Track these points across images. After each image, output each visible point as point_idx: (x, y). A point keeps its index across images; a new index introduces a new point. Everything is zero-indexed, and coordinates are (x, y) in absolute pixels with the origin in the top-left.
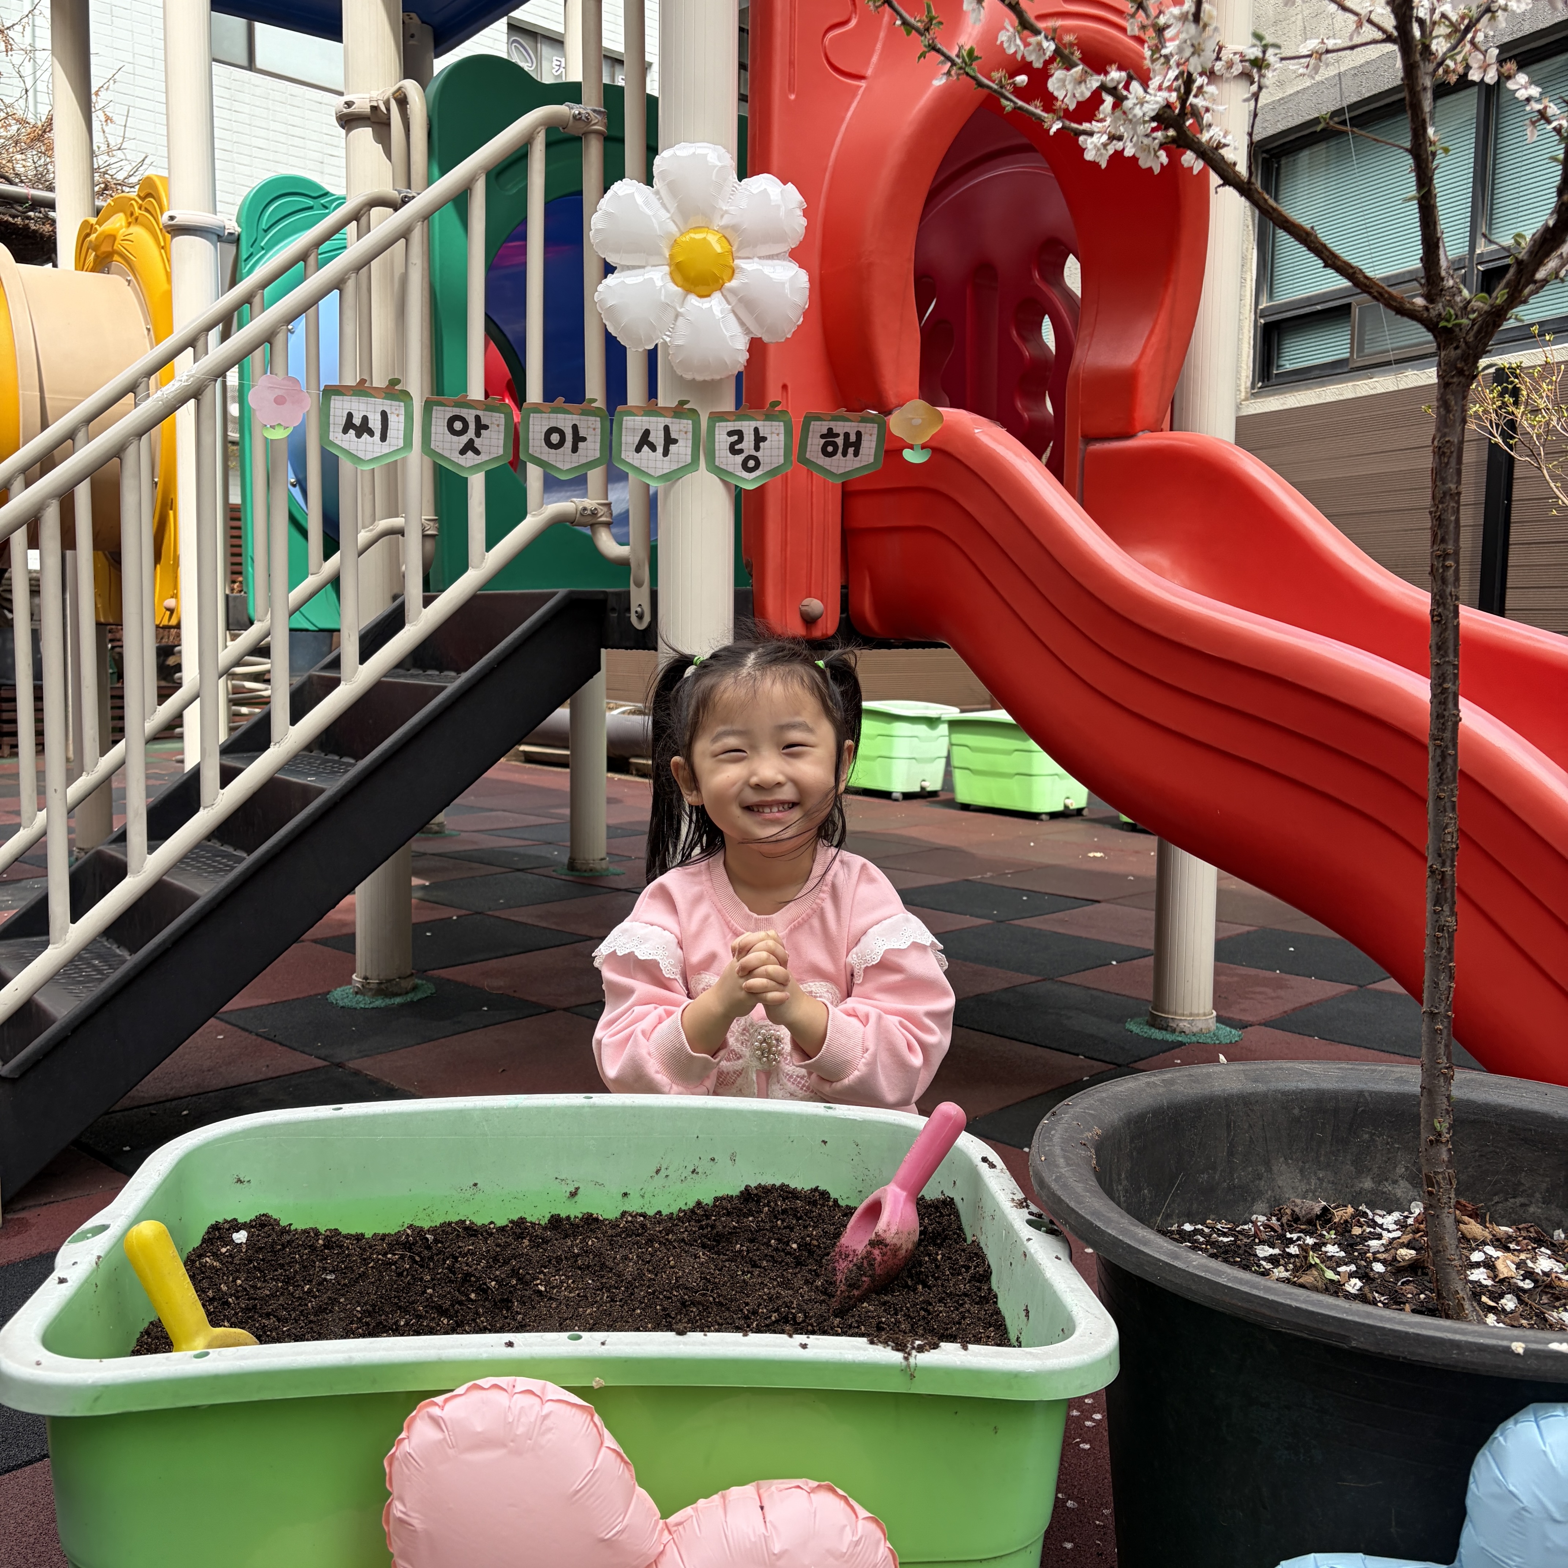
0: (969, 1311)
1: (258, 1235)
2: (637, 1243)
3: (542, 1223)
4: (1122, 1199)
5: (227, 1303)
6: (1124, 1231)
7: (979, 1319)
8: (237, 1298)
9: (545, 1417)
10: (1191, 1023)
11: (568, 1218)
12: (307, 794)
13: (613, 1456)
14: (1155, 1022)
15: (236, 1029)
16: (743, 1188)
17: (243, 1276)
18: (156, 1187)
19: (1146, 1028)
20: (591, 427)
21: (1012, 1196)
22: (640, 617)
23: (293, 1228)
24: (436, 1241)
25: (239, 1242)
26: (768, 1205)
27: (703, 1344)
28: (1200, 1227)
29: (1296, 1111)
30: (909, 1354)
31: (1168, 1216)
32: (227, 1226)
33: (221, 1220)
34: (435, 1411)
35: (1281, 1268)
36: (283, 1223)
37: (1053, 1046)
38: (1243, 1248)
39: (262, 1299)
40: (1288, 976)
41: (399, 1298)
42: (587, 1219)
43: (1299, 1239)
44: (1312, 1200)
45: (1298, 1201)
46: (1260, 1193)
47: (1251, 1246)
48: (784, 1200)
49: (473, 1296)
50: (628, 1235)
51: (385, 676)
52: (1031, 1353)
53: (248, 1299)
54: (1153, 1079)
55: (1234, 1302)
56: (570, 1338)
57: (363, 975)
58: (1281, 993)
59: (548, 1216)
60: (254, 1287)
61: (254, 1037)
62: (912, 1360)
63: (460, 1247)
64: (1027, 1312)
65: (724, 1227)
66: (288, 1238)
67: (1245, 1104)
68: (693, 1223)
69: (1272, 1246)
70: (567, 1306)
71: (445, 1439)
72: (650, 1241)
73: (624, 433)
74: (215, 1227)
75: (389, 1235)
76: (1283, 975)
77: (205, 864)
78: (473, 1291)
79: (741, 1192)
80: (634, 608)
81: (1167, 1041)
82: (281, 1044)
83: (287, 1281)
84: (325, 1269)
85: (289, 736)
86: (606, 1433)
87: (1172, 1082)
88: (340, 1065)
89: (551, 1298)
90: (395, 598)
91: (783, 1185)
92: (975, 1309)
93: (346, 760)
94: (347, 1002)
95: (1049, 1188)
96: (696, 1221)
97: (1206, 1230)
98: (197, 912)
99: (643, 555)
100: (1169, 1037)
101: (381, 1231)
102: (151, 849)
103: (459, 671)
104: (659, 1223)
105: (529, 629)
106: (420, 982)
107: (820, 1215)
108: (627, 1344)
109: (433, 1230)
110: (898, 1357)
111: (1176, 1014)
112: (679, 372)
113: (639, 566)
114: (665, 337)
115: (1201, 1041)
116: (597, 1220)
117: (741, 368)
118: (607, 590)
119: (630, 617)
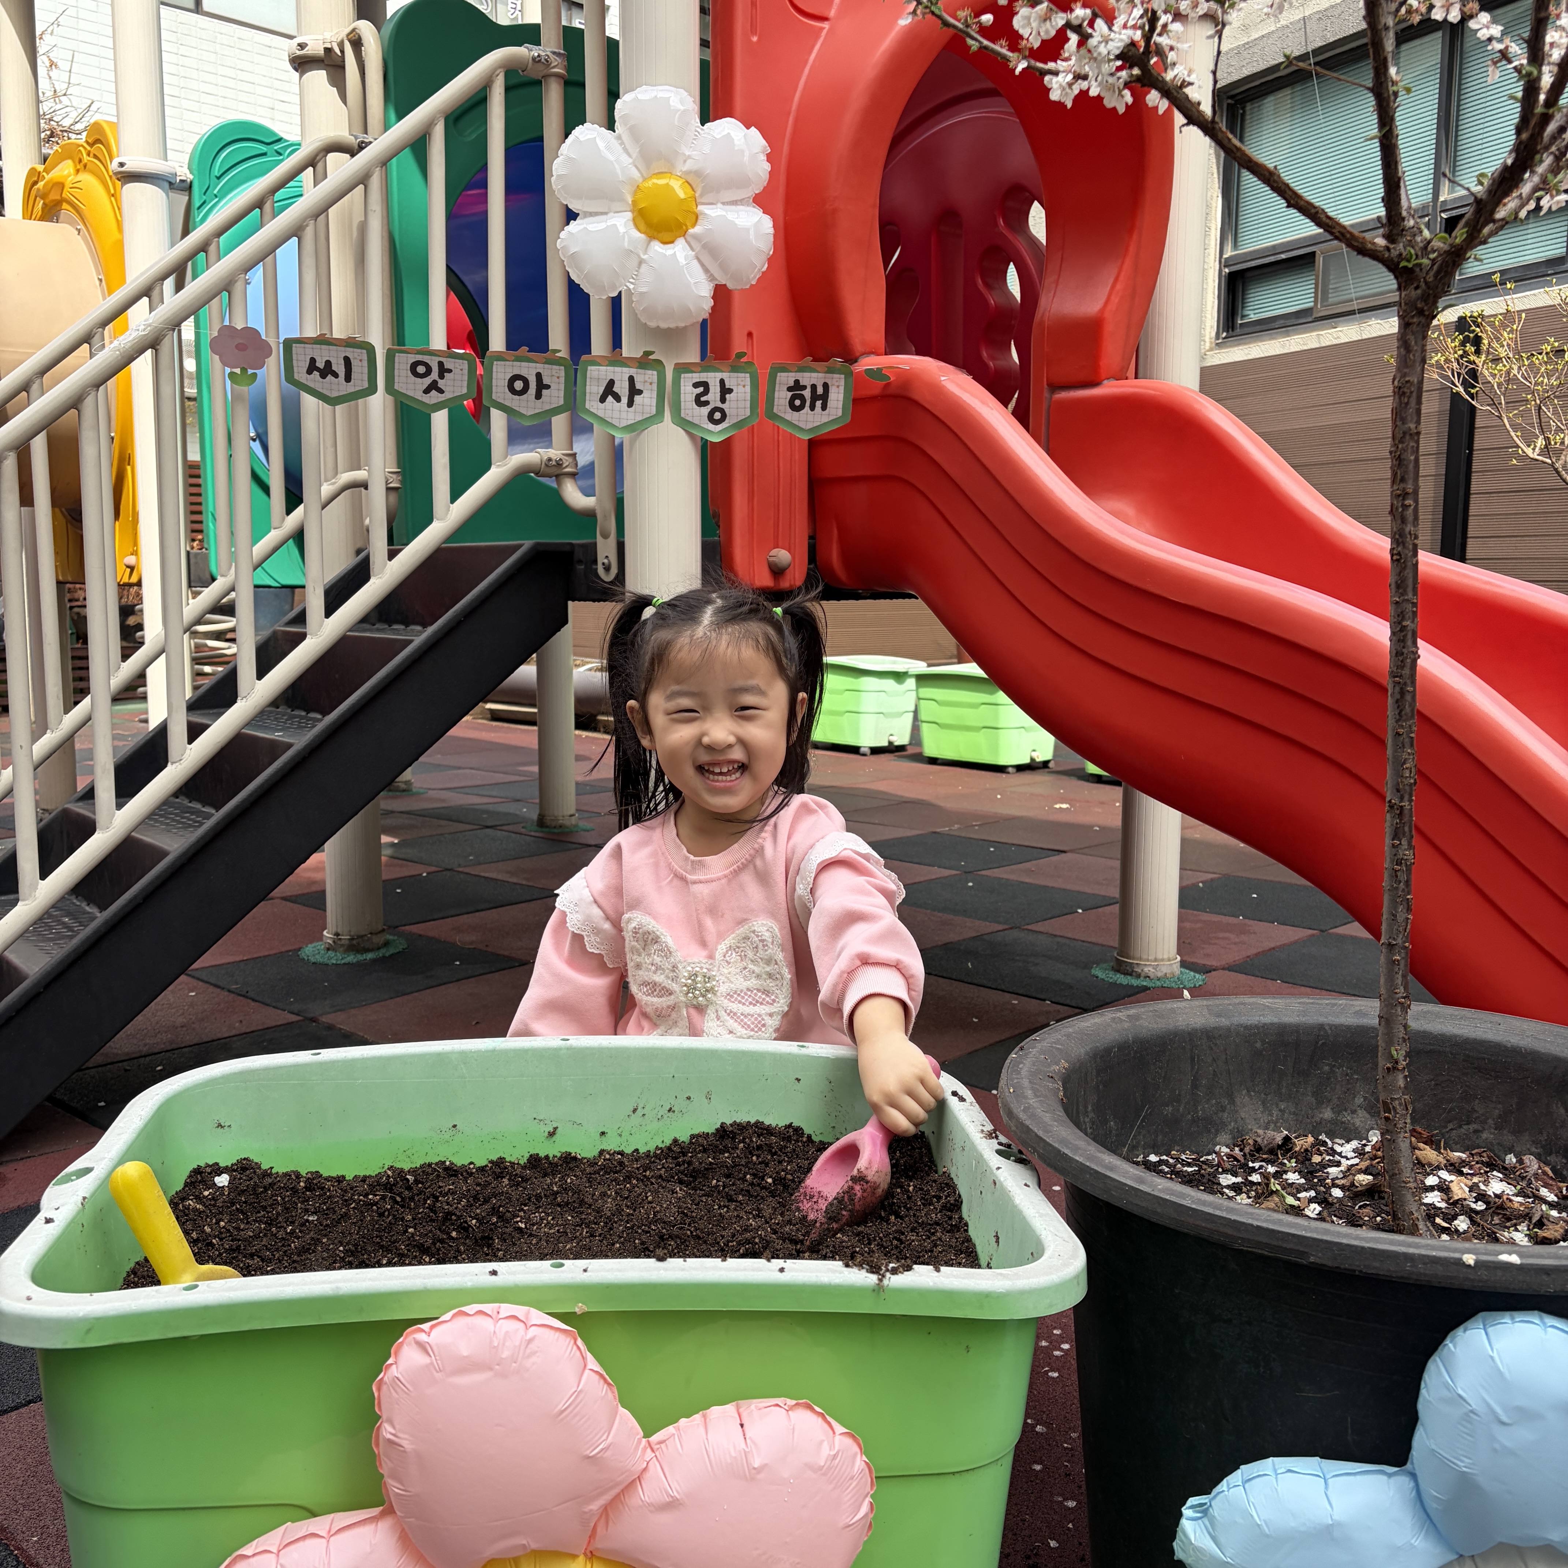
0: (940, 1239)
1: (240, 1179)
2: (615, 1180)
3: (522, 1162)
4: (1089, 1131)
5: (211, 1244)
6: (1091, 1158)
7: (951, 1247)
8: (221, 1239)
9: (530, 1341)
10: (1155, 967)
11: (547, 1157)
12: (276, 748)
13: (597, 1377)
14: (1122, 968)
15: (208, 985)
16: (718, 1126)
17: (226, 1218)
18: (138, 1131)
19: (1111, 974)
20: (555, 376)
21: (981, 1127)
22: (607, 569)
23: (274, 1171)
24: (417, 1181)
25: (221, 1185)
26: (743, 1141)
27: (683, 1270)
28: (1164, 1157)
29: (1258, 1045)
30: (884, 1276)
31: (1133, 1148)
32: (209, 1170)
33: (203, 1165)
34: (422, 1337)
35: (1244, 1196)
36: (264, 1166)
37: (1021, 992)
38: (1207, 1177)
39: (245, 1240)
40: (1251, 922)
41: (381, 1237)
42: (566, 1158)
43: (1261, 1167)
44: (1274, 1131)
45: (1260, 1132)
46: (1224, 1125)
47: (1214, 1175)
48: (759, 1136)
49: (454, 1234)
50: (606, 1173)
51: (350, 630)
52: (1001, 1274)
53: (232, 1241)
54: (1119, 1014)
55: (1198, 1223)
56: (553, 1266)
57: (334, 931)
58: (1244, 938)
59: (527, 1156)
60: (238, 1229)
61: (226, 993)
62: (886, 1282)
63: (440, 1187)
64: (997, 1237)
65: (701, 1163)
66: (270, 1181)
67: (1209, 1038)
68: (670, 1160)
69: (1235, 1175)
70: (547, 1241)
71: (432, 1363)
72: (628, 1178)
73: (588, 383)
74: (197, 1171)
75: (370, 1177)
76: (1247, 921)
77: (173, 820)
78: (454, 1230)
79: (717, 1130)
80: (601, 559)
81: (1132, 986)
82: (253, 1000)
83: (269, 1224)
84: (306, 1211)
85: (255, 690)
86: (589, 1356)
87: (1137, 1017)
88: (313, 1020)
89: (531, 1235)
90: (358, 552)
91: (757, 1122)
92: (946, 1237)
93: (313, 715)
94: (319, 959)
95: (1017, 1119)
96: (673, 1158)
97: (1171, 1161)
98: (167, 868)
99: (609, 506)
100: (1135, 982)
101: (362, 1173)
102: (119, 806)
103: (425, 625)
104: (637, 1161)
105: (496, 581)
106: (391, 937)
107: (794, 1150)
108: (608, 1271)
109: (413, 1171)
110: (873, 1278)
111: (1141, 959)
112: (643, 320)
113: (605, 516)
114: (628, 284)
115: (1165, 985)
116: (575, 1158)
117: (706, 316)
118: (574, 542)
119: (597, 569)
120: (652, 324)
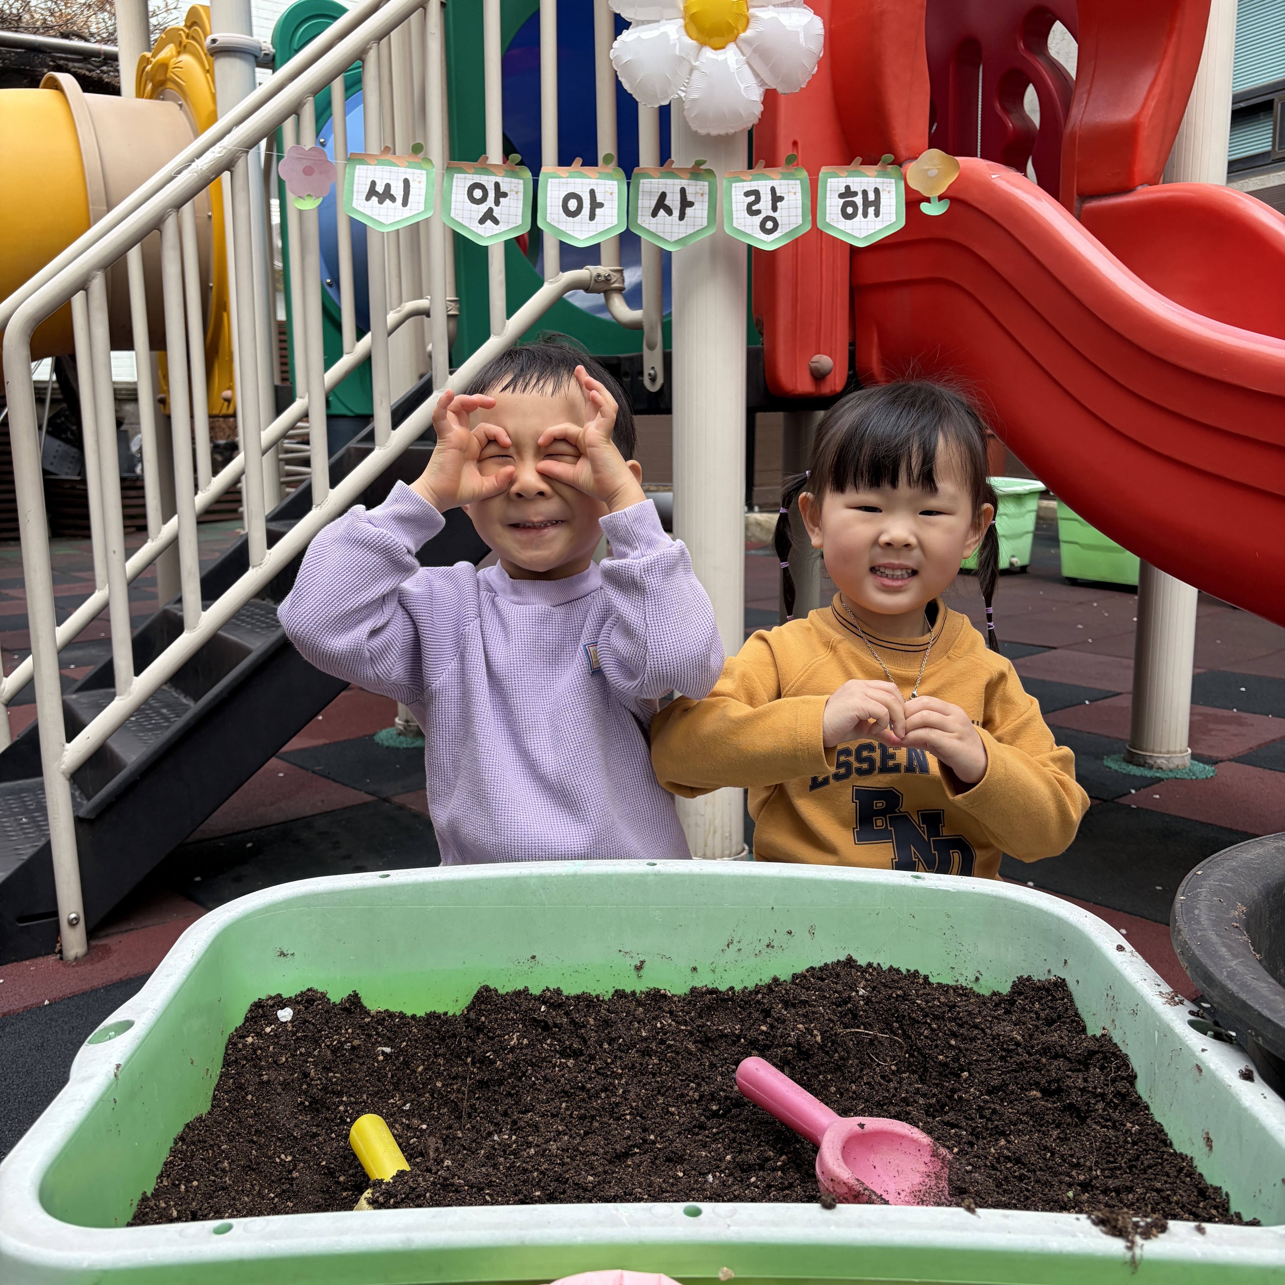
1: (305, 1013)
3: (606, 998)
10: (1168, 759)
11: (633, 993)
14: (1133, 759)
15: (295, 767)
18: (188, 971)
19: (1124, 765)
20: (609, 192)
21: (1157, 988)
22: (653, 379)
25: (284, 1020)
30: (1133, 1241)
32: (271, 1002)
33: (264, 997)
36: (330, 998)
40: (1245, 715)
42: (654, 995)
51: (416, 442)
57: (404, 718)
58: (1242, 730)
59: (612, 991)
61: (310, 774)
62: (1137, 1250)
64: (1206, 1138)
73: (640, 197)
74: (258, 1005)
76: (1241, 713)
80: (647, 370)
81: (1146, 777)
82: (334, 780)
85: (329, 498)
88: (386, 800)
90: (421, 377)
94: (391, 743)
98: (251, 665)
99: (655, 318)
100: (1148, 773)
102: (205, 606)
110: (1118, 1245)
111: (1153, 752)
112: (694, 127)
113: (652, 329)
114: (679, 92)
115: (1178, 776)
116: (665, 996)
117: (756, 121)
118: (621, 355)
119: (642, 381)
120: (703, 132)
